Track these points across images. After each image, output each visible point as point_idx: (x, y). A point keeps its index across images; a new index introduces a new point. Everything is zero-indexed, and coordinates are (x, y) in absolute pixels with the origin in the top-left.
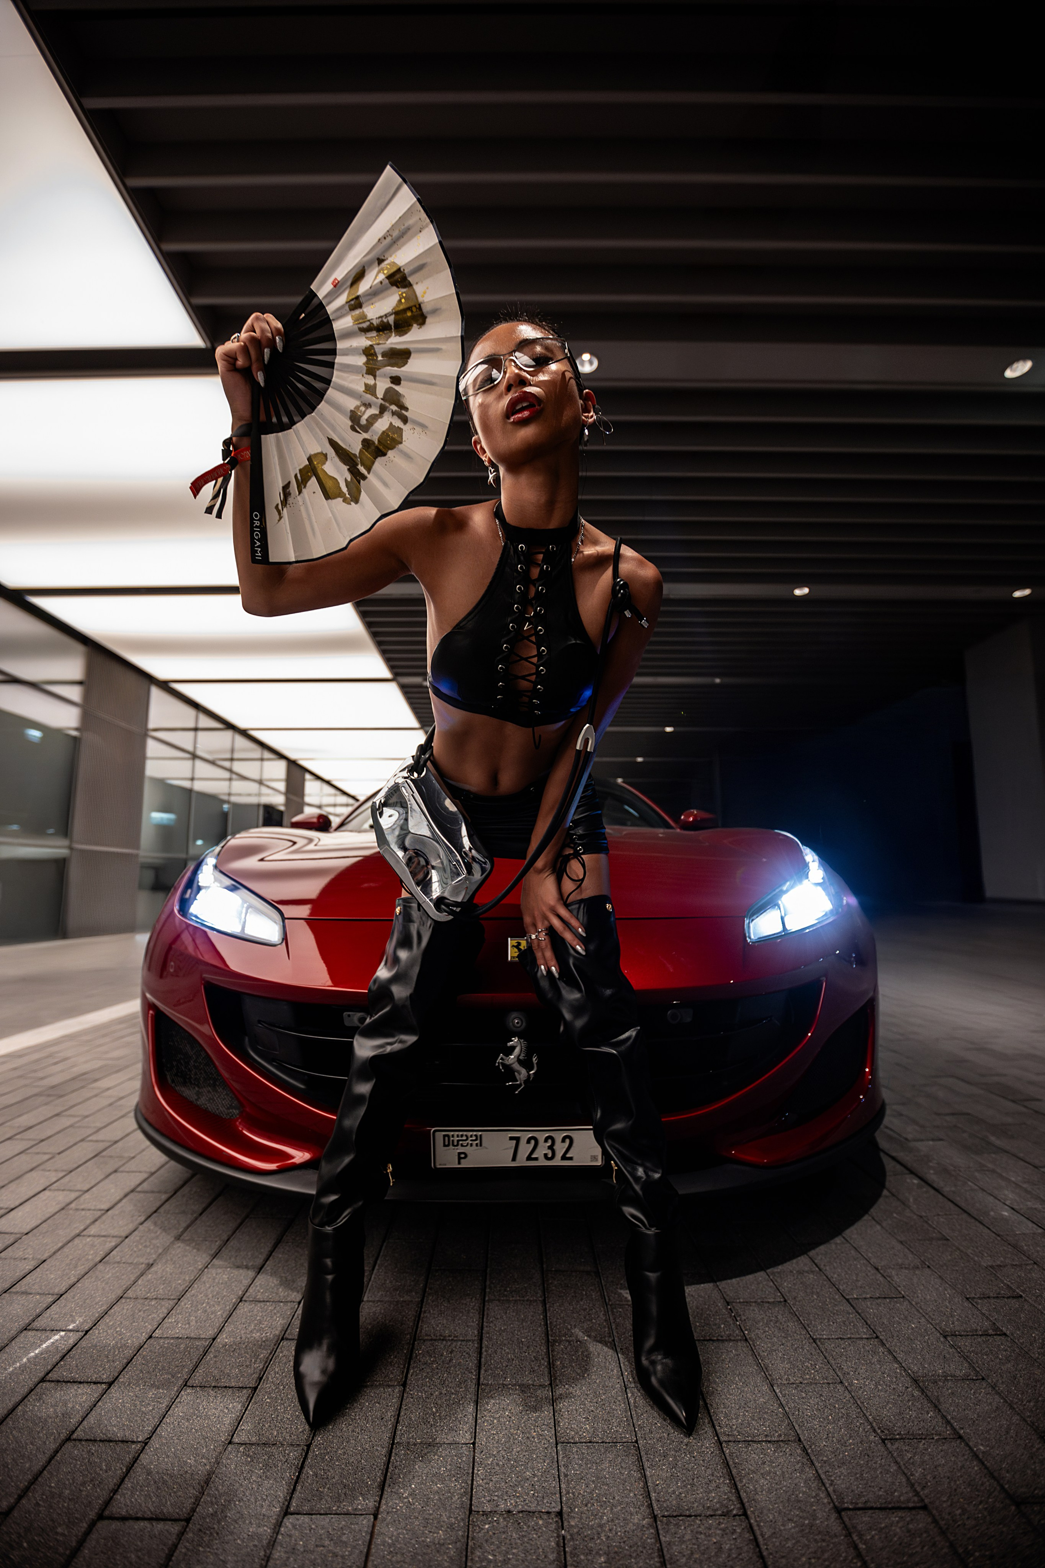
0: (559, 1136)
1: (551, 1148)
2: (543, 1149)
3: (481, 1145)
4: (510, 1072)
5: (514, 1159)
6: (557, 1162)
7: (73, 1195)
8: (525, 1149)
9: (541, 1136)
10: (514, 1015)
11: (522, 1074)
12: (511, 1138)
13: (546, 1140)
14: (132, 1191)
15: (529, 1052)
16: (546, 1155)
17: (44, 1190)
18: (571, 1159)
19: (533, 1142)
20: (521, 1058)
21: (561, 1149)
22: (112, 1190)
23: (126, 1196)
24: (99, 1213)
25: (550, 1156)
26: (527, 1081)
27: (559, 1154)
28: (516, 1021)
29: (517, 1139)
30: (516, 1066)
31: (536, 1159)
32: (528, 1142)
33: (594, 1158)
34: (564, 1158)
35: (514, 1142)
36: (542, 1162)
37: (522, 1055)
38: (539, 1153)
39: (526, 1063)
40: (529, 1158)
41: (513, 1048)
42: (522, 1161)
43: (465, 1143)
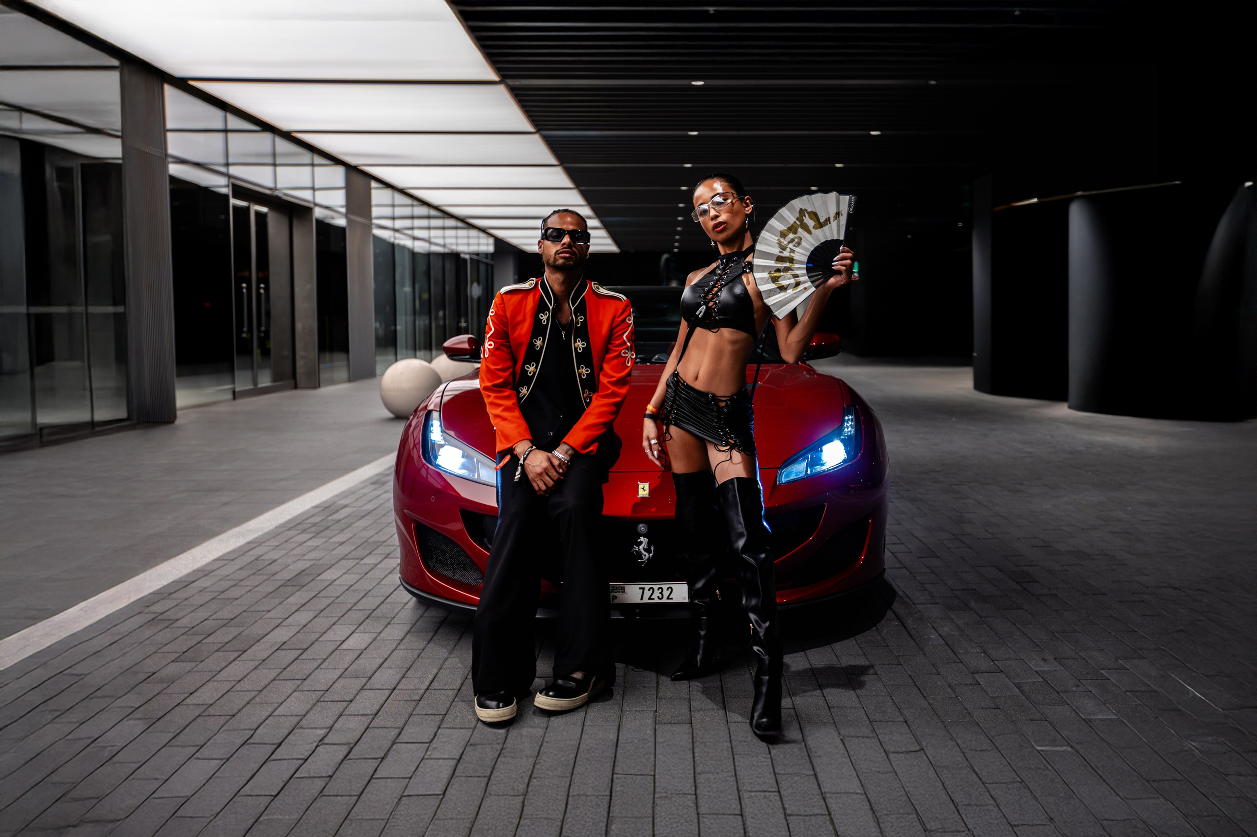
0: (665, 587)
1: (661, 593)
2: (657, 594)
3: (624, 592)
4: (639, 555)
5: (642, 599)
6: (665, 600)
7: (375, 635)
8: (647, 594)
9: (656, 587)
10: (641, 525)
11: (646, 556)
12: (640, 588)
13: (658, 589)
14: (409, 632)
15: (649, 545)
16: (658, 597)
17: (353, 633)
18: (672, 599)
19: (651, 590)
20: (645, 547)
21: (666, 593)
22: (395, 632)
23: (407, 634)
24: (398, 642)
25: (661, 597)
26: (648, 559)
27: (666, 595)
28: (642, 528)
29: (643, 589)
30: (643, 552)
31: (653, 599)
32: (649, 590)
33: (685, 598)
34: (668, 598)
35: (642, 590)
36: (657, 601)
37: (646, 546)
38: (655, 596)
39: (648, 550)
40: (650, 598)
41: (641, 543)
42: (646, 600)
43: (616, 591)
